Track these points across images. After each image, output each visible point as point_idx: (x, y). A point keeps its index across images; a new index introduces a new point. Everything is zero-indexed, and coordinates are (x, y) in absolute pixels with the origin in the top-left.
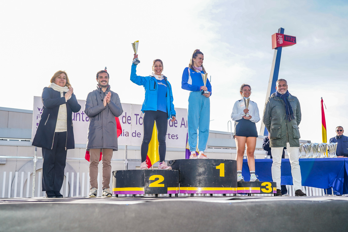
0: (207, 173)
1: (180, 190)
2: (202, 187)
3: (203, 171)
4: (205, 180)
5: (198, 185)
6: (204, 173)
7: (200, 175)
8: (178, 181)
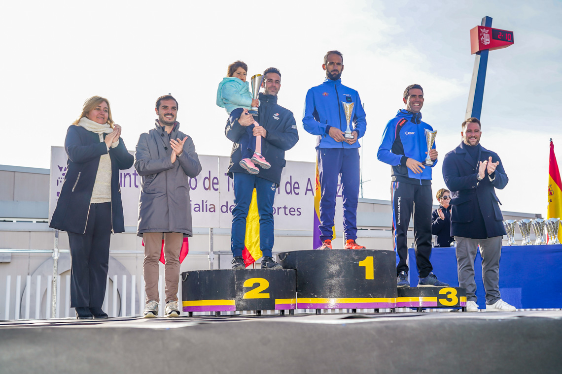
0: (343, 274)
1: (298, 303)
2: (335, 297)
3: (337, 271)
4: (340, 286)
5: (329, 293)
6: (339, 273)
7: (332, 276)
8: (295, 288)
